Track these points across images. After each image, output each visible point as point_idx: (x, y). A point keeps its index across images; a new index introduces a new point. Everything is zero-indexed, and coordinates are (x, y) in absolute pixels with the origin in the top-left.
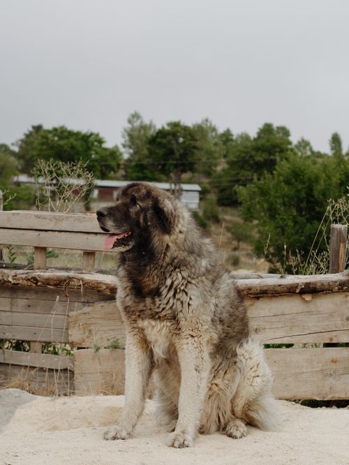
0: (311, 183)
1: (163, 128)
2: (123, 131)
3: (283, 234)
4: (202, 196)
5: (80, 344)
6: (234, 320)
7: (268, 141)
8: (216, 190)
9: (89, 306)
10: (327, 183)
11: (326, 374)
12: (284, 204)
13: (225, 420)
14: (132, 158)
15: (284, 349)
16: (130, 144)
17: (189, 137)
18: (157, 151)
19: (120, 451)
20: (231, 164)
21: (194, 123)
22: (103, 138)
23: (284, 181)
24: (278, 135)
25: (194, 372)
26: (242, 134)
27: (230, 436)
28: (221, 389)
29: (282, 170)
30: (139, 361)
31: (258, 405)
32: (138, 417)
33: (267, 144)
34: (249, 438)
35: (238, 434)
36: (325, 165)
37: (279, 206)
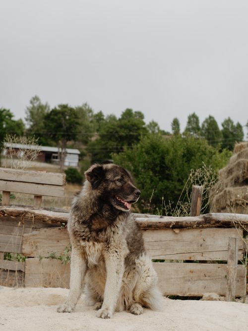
0: (163, 155)
1: (55, 108)
2: (26, 109)
3: (143, 188)
4: (80, 158)
5: (30, 255)
6: (134, 242)
7: (129, 122)
8: (91, 154)
9: (36, 231)
10: (175, 155)
11: (186, 280)
12: (144, 168)
13: (128, 304)
14: (32, 129)
15: (159, 263)
16: (31, 118)
17: (73, 116)
18: (51, 124)
19: (69, 319)
20: (102, 136)
21: (77, 106)
22: (12, 113)
23: (145, 152)
24: (136, 118)
25: (116, 274)
26: (111, 115)
27: (133, 313)
28: (126, 284)
29: (144, 144)
30: (80, 265)
31: (149, 294)
32: (78, 299)
33: (129, 124)
34: (144, 314)
35: (138, 312)
36: (174, 142)
37: (140, 168)
